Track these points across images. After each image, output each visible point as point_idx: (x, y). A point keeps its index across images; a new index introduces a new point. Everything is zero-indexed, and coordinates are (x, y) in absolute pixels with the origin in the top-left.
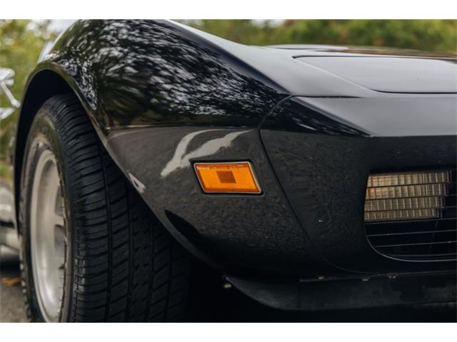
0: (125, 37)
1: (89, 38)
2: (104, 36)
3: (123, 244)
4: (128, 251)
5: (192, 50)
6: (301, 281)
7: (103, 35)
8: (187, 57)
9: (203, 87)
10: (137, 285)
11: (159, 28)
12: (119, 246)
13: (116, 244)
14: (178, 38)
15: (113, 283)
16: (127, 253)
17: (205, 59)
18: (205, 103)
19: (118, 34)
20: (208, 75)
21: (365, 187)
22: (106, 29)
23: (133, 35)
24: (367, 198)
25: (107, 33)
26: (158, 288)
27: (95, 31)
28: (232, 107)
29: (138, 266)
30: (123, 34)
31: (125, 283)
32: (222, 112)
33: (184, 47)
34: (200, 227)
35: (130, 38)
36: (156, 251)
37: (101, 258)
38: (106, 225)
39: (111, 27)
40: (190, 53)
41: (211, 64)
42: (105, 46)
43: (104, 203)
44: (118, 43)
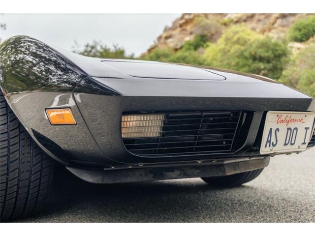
0: (34, 51)
1: (12, 48)
2: (20, 49)
3: (16, 151)
4: (18, 155)
5: (64, 63)
6: (105, 169)
7: (19, 47)
8: (62, 66)
9: (65, 77)
10: (23, 172)
11: (51, 50)
12: (14, 152)
13: (11, 151)
14: (59, 56)
15: (10, 170)
16: (17, 156)
17: (68, 67)
18: (65, 82)
19: (29, 49)
20: (68, 73)
21: (121, 121)
22: (22, 45)
23: (40, 51)
24: (122, 126)
25: (22, 47)
26: (35, 174)
27: (15, 45)
28: (74, 84)
29: (24, 162)
30: (33, 49)
31: (17, 171)
32: (71, 86)
33: (62, 62)
34: (63, 146)
35: (38, 53)
36: (34, 155)
37: (3, 158)
38: (7, 142)
39: (25, 44)
40: (63, 65)
41: (70, 69)
42: (21, 53)
43: (6, 130)
44: (29, 53)
